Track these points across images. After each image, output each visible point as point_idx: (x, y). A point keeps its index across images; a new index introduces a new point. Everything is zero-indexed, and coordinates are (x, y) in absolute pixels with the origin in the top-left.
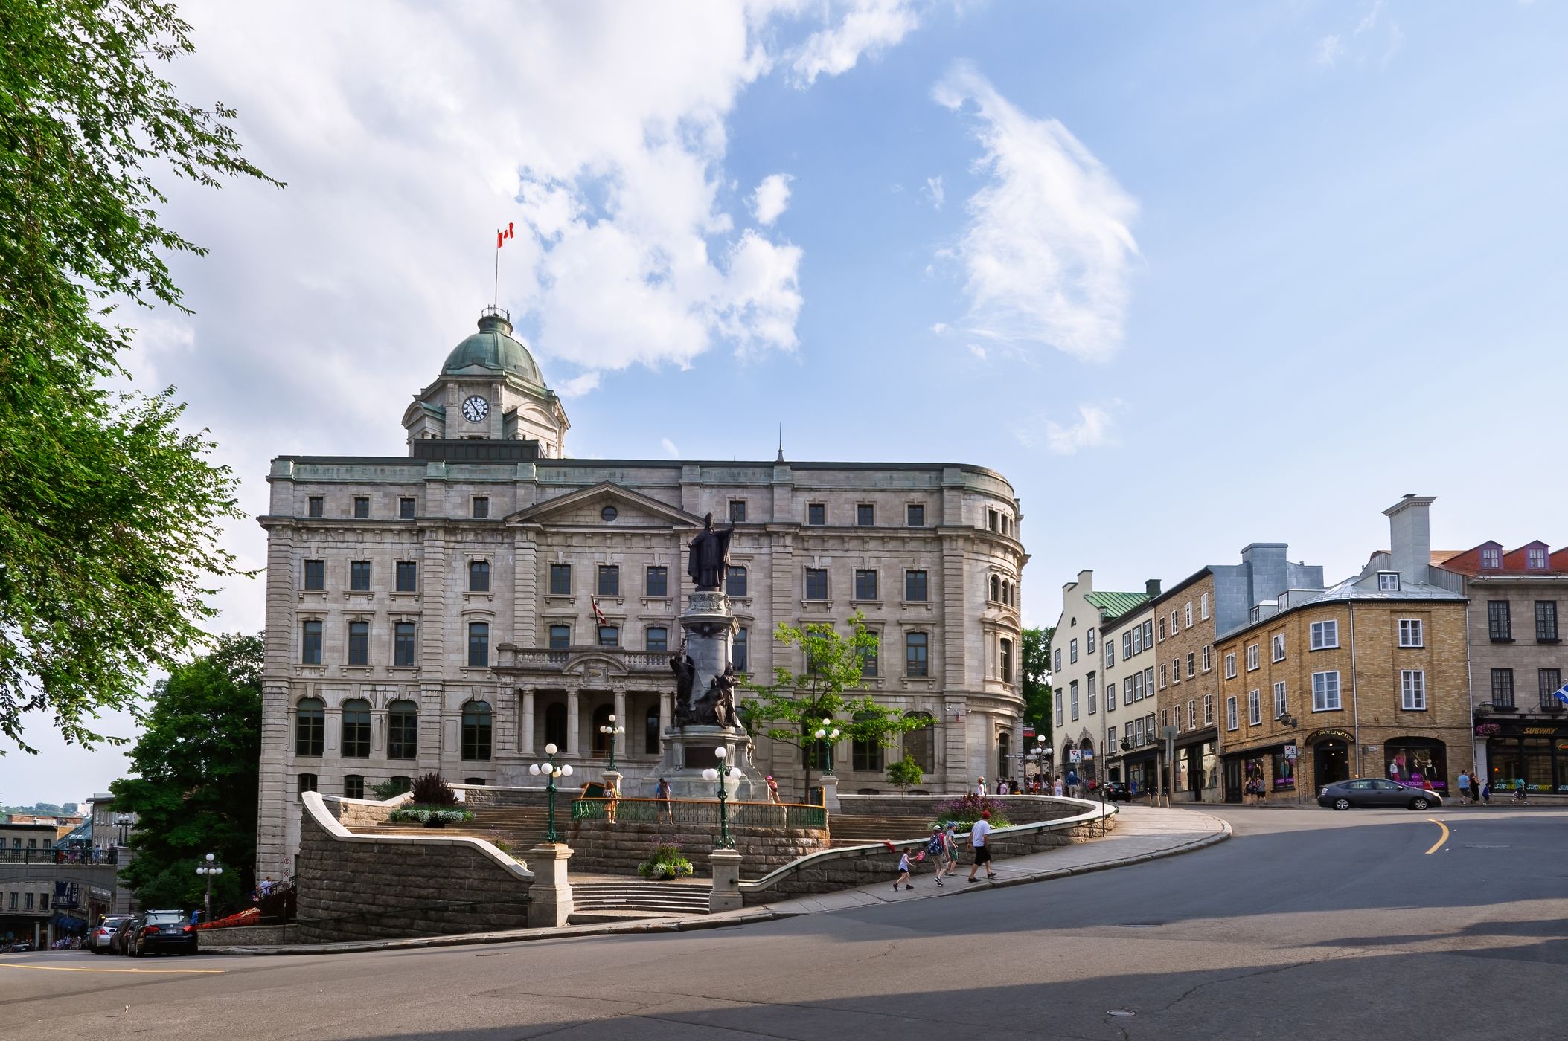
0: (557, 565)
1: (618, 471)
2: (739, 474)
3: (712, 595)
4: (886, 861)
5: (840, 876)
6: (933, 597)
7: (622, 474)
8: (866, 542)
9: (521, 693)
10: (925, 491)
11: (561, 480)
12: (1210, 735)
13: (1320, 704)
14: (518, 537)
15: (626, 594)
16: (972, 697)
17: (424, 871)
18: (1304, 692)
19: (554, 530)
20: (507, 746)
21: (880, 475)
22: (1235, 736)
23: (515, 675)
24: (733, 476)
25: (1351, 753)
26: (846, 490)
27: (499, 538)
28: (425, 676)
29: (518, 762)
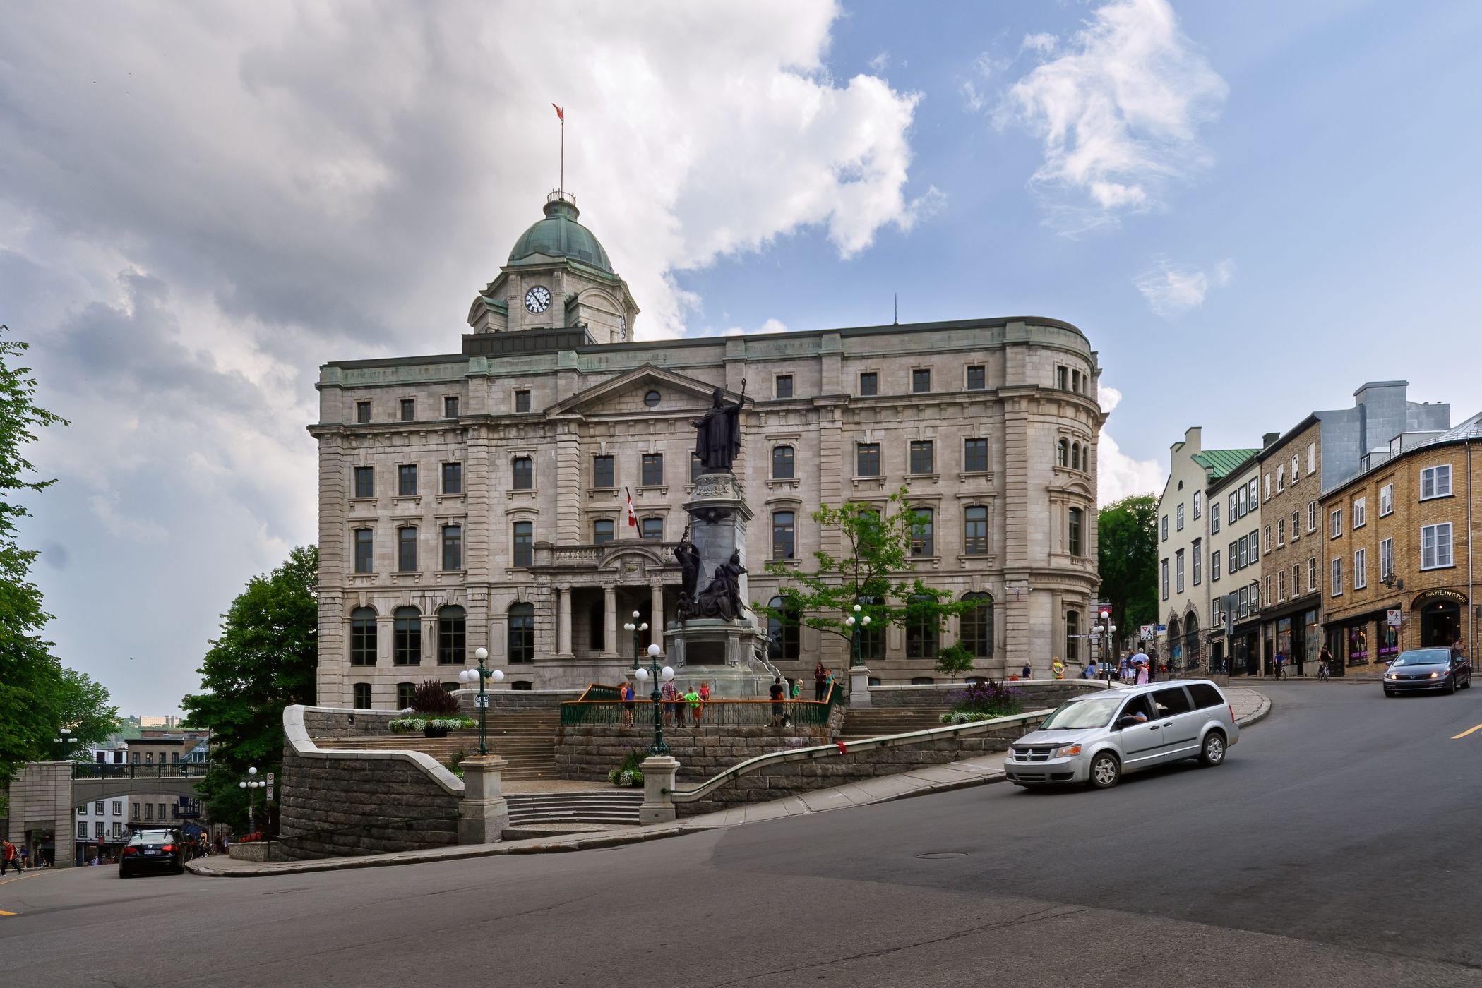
0: (600, 457)
1: (661, 353)
2: (786, 346)
3: (717, 478)
4: (836, 763)
5: (784, 782)
6: (994, 466)
7: (665, 356)
8: (921, 411)
9: (558, 592)
10: (987, 349)
11: (603, 367)
12: (1313, 602)
13: (1429, 561)
14: (560, 429)
15: (670, 483)
16: (1034, 573)
17: (367, 787)
18: (1412, 549)
19: (596, 420)
20: (545, 648)
21: (937, 336)
22: (1339, 601)
23: (551, 574)
24: (779, 348)
25: (1463, 616)
26: (900, 355)
27: (541, 433)
28: (470, 579)
29: (555, 664)
